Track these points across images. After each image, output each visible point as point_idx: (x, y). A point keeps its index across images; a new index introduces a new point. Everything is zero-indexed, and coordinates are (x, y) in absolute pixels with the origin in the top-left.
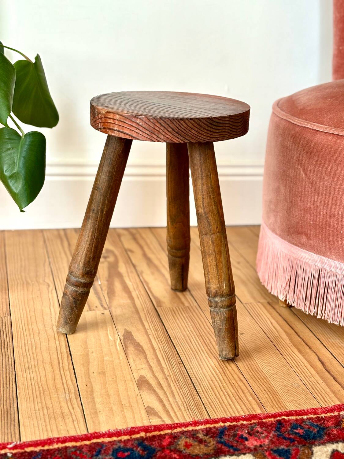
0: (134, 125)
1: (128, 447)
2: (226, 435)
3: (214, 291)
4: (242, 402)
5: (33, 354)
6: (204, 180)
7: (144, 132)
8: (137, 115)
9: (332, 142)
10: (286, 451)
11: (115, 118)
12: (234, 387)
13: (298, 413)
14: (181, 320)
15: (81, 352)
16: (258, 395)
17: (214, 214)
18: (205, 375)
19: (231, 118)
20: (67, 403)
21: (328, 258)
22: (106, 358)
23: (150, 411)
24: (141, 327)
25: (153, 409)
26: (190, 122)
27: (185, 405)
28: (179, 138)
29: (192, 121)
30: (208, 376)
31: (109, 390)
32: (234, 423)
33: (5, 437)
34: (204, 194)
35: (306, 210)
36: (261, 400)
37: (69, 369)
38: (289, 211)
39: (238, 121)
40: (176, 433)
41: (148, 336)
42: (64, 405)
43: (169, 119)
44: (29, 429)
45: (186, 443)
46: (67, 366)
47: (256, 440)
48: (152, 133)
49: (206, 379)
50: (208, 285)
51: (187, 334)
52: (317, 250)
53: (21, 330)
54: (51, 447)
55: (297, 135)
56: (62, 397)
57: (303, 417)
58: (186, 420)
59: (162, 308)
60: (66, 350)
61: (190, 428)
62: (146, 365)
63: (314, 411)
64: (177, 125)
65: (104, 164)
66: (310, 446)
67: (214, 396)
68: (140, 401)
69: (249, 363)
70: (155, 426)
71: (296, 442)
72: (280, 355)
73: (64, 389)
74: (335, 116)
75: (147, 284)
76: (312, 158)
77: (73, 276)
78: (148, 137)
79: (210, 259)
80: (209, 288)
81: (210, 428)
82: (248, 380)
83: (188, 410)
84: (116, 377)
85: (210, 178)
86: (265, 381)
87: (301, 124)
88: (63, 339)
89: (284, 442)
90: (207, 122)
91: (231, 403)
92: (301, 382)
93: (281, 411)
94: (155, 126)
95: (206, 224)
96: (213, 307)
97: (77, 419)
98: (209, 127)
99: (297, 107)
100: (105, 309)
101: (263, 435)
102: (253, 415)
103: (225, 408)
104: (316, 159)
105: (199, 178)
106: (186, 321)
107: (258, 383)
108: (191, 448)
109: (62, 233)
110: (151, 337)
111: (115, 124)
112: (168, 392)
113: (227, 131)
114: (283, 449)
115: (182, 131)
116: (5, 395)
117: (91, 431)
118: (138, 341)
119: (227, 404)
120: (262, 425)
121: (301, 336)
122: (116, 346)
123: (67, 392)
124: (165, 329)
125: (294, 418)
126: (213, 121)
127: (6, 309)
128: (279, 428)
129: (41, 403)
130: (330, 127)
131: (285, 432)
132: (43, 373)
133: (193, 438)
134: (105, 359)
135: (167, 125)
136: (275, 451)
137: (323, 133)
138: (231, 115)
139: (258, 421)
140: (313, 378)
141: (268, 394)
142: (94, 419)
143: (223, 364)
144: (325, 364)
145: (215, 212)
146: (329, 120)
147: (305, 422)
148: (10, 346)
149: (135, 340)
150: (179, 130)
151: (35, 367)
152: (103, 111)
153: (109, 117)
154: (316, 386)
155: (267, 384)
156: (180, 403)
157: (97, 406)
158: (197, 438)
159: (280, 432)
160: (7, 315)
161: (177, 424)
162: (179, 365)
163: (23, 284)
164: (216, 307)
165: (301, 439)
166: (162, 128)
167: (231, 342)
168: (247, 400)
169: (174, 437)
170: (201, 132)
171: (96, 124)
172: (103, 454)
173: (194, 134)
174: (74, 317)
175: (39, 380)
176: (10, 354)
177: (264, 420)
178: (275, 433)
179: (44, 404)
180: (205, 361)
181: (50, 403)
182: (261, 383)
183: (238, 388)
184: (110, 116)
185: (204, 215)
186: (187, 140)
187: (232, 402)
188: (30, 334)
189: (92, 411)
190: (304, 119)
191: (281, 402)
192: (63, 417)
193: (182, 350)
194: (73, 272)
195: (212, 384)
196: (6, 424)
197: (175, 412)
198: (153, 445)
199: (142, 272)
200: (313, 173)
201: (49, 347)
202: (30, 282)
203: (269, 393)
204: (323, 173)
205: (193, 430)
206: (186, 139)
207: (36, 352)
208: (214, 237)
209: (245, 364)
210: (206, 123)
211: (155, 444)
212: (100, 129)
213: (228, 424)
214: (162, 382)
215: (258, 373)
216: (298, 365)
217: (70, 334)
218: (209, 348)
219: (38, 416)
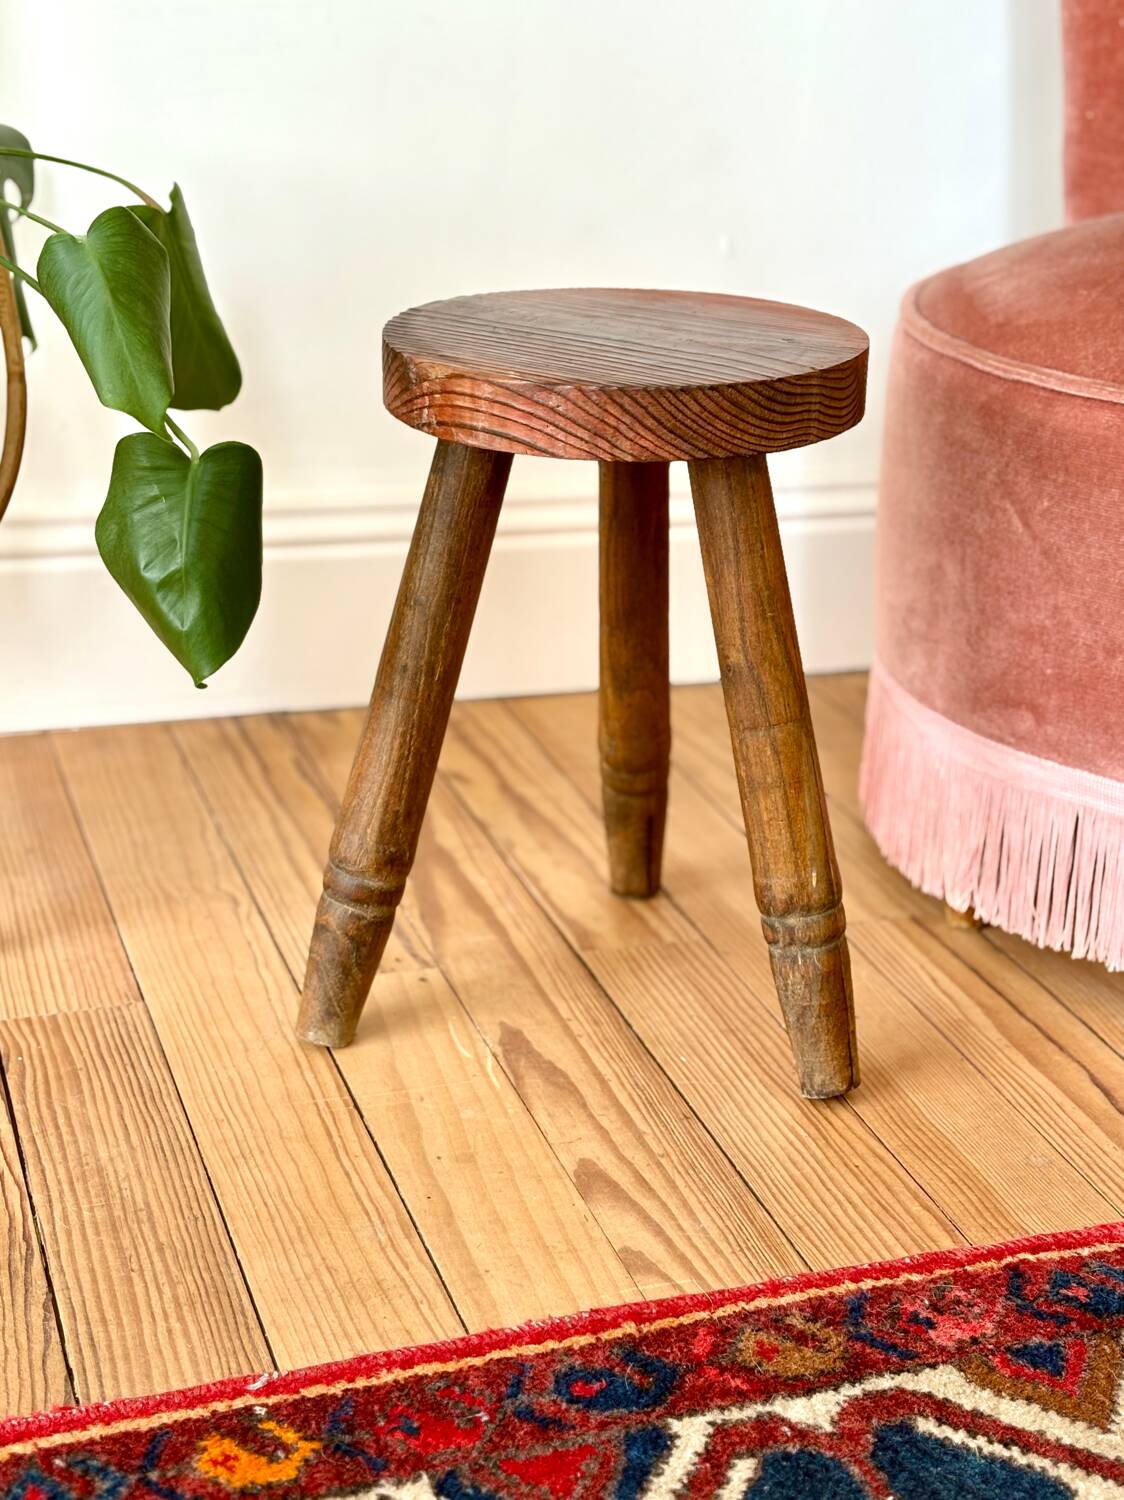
0: (540, 412)
1: (597, 1367)
2: (870, 1314)
3: (784, 897)
4: (894, 1218)
5: (246, 1115)
6: (745, 566)
7: (571, 434)
8: (549, 384)
9: (1109, 428)
10: (1050, 1349)
11: (477, 393)
12: (863, 1178)
13: (1061, 1242)
14: (661, 987)
15: (388, 1100)
16: (935, 1197)
17: (776, 666)
18: (769, 1148)
19: (825, 378)
20: (385, 1253)
21: (1104, 776)
22: (467, 1114)
23: (633, 1262)
24: (545, 1013)
25: (639, 1255)
26: (709, 397)
27: (731, 1238)
28: (677, 448)
29: (716, 394)
30: (779, 1152)
31: (498, 1208)
32: (885, 1281)
33: (228, 1362)
34: (745, 605)
35: (1030, 635)
36: (946, 1209)
37: (363, 1151)
38: (974, 639)
39: (843, 384)
40: (724, 1317)
41: (575, 1040)
42: (377, 1259)
43: (648, 392)
44: (294, 1333)
45: (760, 1344)
46: (357, 1144)
47: (958, 1326)
48: (596, 434)
49: (774, 1160)
50: (762, 881)
51: (690, 1029)
52: (1068, 753)
53: (190, 1043)
54: (374, 1381)
55: (997, 407)
56: (364, 1234)
57: (1079, 1251)
58: (743, 1281)
59: (597, 952)
60: (341, 1096)
61: (762, 1303)
62: (590, 1127)
63: (1106, 1232)
64: (672, 409)
65: (432, 527)
66: (1114, 1334)
67: (809, 1205)
68: (596, 1233)
69: (893, 1103)
70: (659, 1303)
71: (1074, 1324)
72: (979, 1076)
73: (367, 1214)
74: (1111, 345)
75: (536, 881)
76: (1045, 477)
77: (348, 872)
78: (585, 447)
79: (769, 801)
80: (769, 888)
81: (820, 1298)
82: (899, 1154)
83: (742, 1250)
84: (510, 1168)
85: (762, 557)
86: (949, 1155)
87: (1005, 371)
88: (321, 1062)
89: (1039, 1326)
90: (760, 393)
91: (861, 1223)
92: (1053, 1151)
93: (1010, 1238)
94: (606, 414)
95: (754, 697)
96: (781, 945)
97: (425, 1296)
98: (765, 408)
99: (984, 319)
100: (425, 964)
101: (976, 1310)
102: (936, 1253)
103: (849, 1240)
104: (1060, 480)
105: (729, 561)
106: (677, 988)
107: (928, 1163)
108: (778, 1358)
109: (232, 730)
110: (583, 1041)
111: (478, 411)
112: (673, 1203)
113: (814, 415)
114: (1041, 1345)
115: (686, 426)
116: (195, 1241)
117: (476, 1327)
118: (548, 1056)
119: (851, 1228)
120: (967, 1281)
121: (1029, 1015)
122: (486, 1075)
123: (375, 1218)
124: (620, 1019)
125: (1055, 1255)
126: (777, 390)
127: (124, 983)
128: (1018, 1288)
129: (309, 1256)
130: (1099, 381)
131: (1036, 1298)
132: (289, 1169)
133: (778, 1329)
134: (463, 1115)
135: (642, 411)
136: (1018, 1353)
137: (1079, 401)
138: (825, 367)
139: (952, 1271)
140: (1085, 1139)
141: (964, 1193)
142: (476, 1294)
143: (815, 1112)
144: (1113, 1093)
145: (781, 659)
146: (1094, 359)
147: (1086, 1265)
148: (169, 1094)
149: (540, 1055)
150: (678, 424)
151: (262, 1152)
152: (438, 372)
153: (458, 389)
154: (1098, 1161)
155: (957, 1161)
156: (714, 1233)
157: (476, 1254)
158: (789, 1328)
159: (1024, 1300)
160: (133, 1001)
161: (721, 1292)
162: (685, 1121)
163: (156, 900)
164: (790, 944)
165: (1083, 1314)
166: (627, 419)
167: (837, 1044)
168: (908, 1212)
169: (724, 1331)
170: (741, 425)
171: (412, 411)
172: (529, 1390)
173: (722, 432)
174: (353, 997)
175: (285, 1190)
176: (178, 1118)
177: (969, 1268)
178: (1009, 1302)
179: (318, 1260)
180: (760, 1105)
181: (335, 1255)
182: (938, 1163)
183: (874, 1180)
184: (460, 386)
185: (745, 671)
186: (702, 450)
187: (865, 1221)
188: (219, 1055)
189: (463, 1271)
190: (1014, 358)
191: (1006, 1215)
192: (384, 1292)
193: (687, 1078)
194: (345, 858)
195: (797, 1173)
196: (222, 1325)
197: (705, 1260)
198: (666, 1355)
199: (510, 845)
200: (1051, 522)
201: (287, 1089)
202: (175, 893)
203: (965, 1188)
204: (1083, 522)
205: (770, 1308)
206: (700, 449)
207: (253, 1108)
208: (779, 735)
209: (879, 1108)
210: (755, 396)
211: (673, 1355)
212: (429, 425)
213: (867, 1284)
214: (647, 1176)
215: (924, 1133)
216: (1036, 1101)
217: (340, 1048)
218: (765, 1066)
219: (310, 1294)
